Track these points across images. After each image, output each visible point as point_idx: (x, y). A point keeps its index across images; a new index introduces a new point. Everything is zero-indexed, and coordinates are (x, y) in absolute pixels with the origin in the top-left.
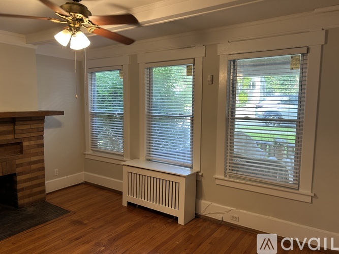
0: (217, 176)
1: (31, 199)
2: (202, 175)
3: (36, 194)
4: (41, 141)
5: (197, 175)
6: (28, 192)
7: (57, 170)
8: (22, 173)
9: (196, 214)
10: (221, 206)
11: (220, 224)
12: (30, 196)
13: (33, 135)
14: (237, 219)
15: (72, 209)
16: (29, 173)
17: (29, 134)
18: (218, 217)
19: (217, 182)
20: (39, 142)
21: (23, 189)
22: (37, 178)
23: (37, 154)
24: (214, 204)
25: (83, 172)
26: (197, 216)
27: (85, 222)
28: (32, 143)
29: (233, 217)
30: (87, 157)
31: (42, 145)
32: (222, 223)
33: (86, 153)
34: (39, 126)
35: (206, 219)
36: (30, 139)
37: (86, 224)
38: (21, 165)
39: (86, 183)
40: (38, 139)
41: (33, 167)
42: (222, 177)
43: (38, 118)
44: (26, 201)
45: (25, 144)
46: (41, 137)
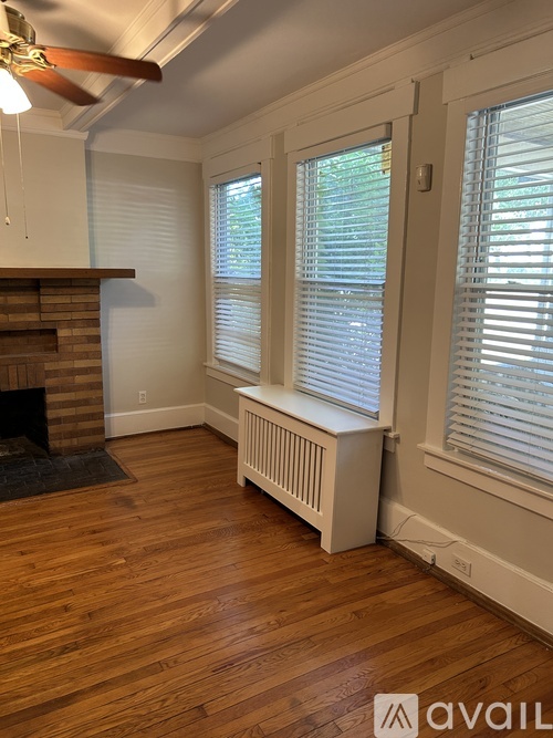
0: (427, 446)
1: (75, 442)
2: (397, 439)
3: (83, 433)
4: (94, 329)
5: (385, 437)
6: (69, 427)
7: (144, 392)
8: (56, 390)
9: (379, 533)
10: (433, 526)
11: (426, 571)
12: (72, 435)
13: (76, 316)
14: (468, 569)
15: (137, 473)
16: (70, 391)
17: (69, 314)
18: (426, 554)
19: (429, 462)
20: (91, 331)
21: (58, 420)
22: (86, 402)
23: (86, 355)
24: (419, 518)
25: (204, 404)
26: (381, 541)
27: (137, 503)
28: (77, 332)
29: (457, 562)
30: (209, 372)
31: (97, 339)
32: (433, 571)
33: (208, 364)
34: (90, 299)
35: (399, 552)
36: (71, 324)
37: (135, 507)
38: (55, 373)
39: (206, 428)
40: (89, 326)
41: (79, 379)
42: (439, 450)
43: (86, 282)
44: (66, 443)
45: (62, 333)
46: (96, 322)
